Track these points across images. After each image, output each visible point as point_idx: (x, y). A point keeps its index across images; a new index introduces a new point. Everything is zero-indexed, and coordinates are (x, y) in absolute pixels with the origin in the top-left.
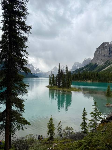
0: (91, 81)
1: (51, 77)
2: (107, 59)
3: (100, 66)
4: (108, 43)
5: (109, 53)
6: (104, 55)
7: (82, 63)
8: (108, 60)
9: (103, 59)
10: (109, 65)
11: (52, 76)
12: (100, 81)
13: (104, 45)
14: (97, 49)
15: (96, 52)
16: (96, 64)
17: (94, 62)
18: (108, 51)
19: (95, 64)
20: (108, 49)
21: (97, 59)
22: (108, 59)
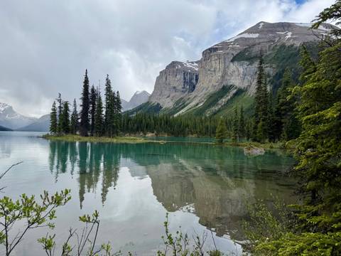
0: (154, 134)
1: (58, 110)
2: (179, 95)
3: (166, 109)
4: (181, 64)
5: (182, 84)
6: (174, 88)
7: (128, 101)
8: (182, 98)
9: (172, 95)
10: (182, 108)
11: (60, 107)
12: (172, 134)
13: (174, 67)
14: (161, 72)
15: (158, 79)
16: (158, 104)
17: (154, 101)
18: (182, 80)
19: (156, 104)
20: (183, 77)
21: (160, 95)
22: (182, 96)
